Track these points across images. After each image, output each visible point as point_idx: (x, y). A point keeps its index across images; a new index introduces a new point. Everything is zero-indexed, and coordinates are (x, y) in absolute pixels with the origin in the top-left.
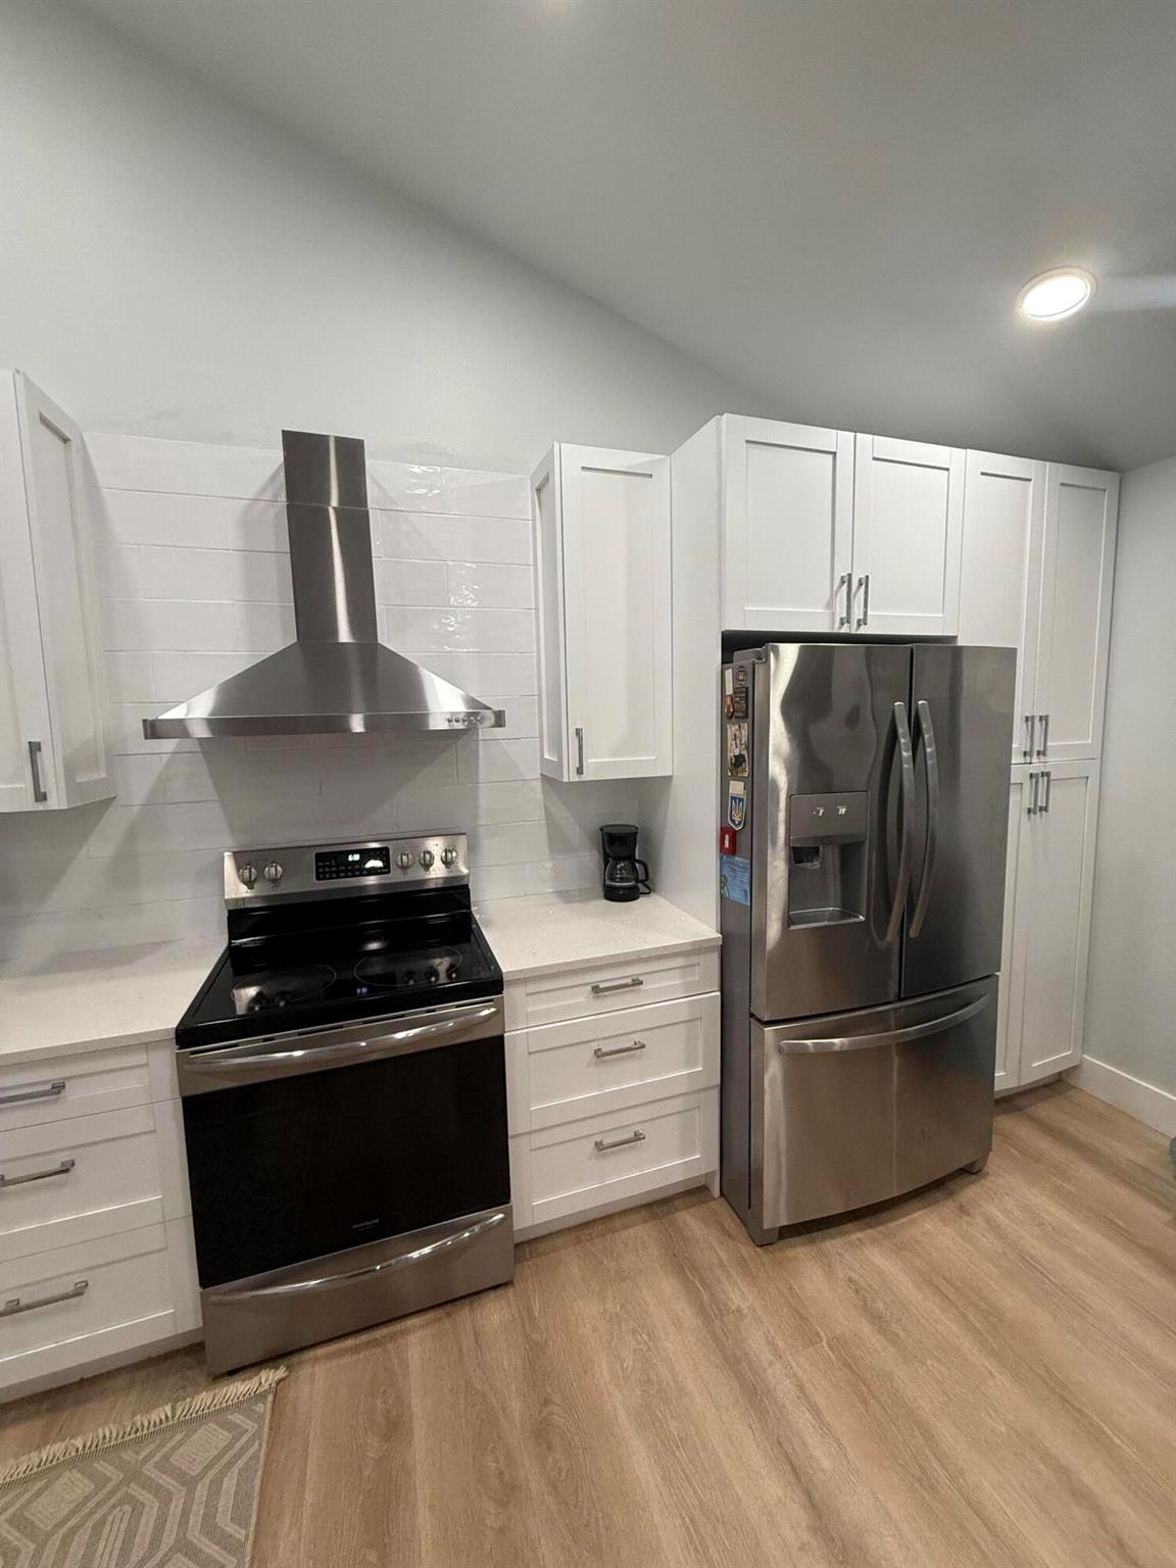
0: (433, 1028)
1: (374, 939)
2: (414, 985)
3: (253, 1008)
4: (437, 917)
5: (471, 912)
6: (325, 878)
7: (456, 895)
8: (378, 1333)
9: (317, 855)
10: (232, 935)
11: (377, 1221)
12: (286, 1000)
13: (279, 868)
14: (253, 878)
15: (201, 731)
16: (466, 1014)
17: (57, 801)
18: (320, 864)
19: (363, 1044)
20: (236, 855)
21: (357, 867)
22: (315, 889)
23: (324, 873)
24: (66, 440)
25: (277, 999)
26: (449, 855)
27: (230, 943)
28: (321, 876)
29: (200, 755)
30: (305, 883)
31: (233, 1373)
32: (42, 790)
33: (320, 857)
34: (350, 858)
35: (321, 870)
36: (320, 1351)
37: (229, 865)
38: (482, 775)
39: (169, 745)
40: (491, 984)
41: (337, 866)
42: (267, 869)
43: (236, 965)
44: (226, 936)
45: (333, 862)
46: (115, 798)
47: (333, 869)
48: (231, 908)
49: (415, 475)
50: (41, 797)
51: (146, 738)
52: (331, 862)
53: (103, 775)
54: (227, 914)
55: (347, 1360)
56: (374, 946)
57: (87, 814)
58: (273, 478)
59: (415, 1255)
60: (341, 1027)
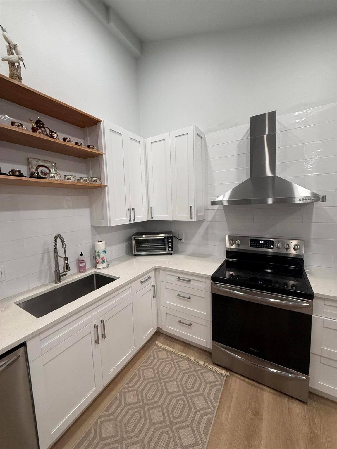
0: (284, 302)
1: (270, 269)
2: (278, 286)
3: (230, 278)
4: (292, 267)
5: (303, 268)
6: (252, 247)
7: (299, 261)
8: (255, 384)
9: (250, 240)
10: (227, 257)
11: (258, 351)
12: (239, 278)
13: (240, 242)
14: (233, 243)
15: (226, 204)
16: (297, 302)
17: (194, 219)
18: (251, 242)
19: (259, 298)
20: (229, 236)
21: (262, 245)
22: (248, 249)
23: (252, 245)
24: (202, 138)
25: (236, 277)
26: (296, 247)
27: (226, 259)
28: (251, 246)
29: (223, 210)
30: (246, 247)
31: (218, 365)
32: (192, 216)
33: (251, 240)
34: (261, 242)
35: (251, 244)
36: (239, 376)
37: (227, 238)
38: (314, 220)
39: (216, 207)
40: (309, 296)
41: (256, 244)
42: (236, 242)
43: (227, 265)
44: (225, 257)
45: (255, 243)
46: (205, 219)
47: (255, 244)
48: (227, 250)
49: (296, 116)
50: (192, 218)
51: (211, 205)
52: (254, 242)
53: (203, 214)
54: (226, 251)
55: (245, 384)
56: (269, 271)
57: (200, 222)
58: (247, 132)
59: (271, 369)
60: (252, 290)
